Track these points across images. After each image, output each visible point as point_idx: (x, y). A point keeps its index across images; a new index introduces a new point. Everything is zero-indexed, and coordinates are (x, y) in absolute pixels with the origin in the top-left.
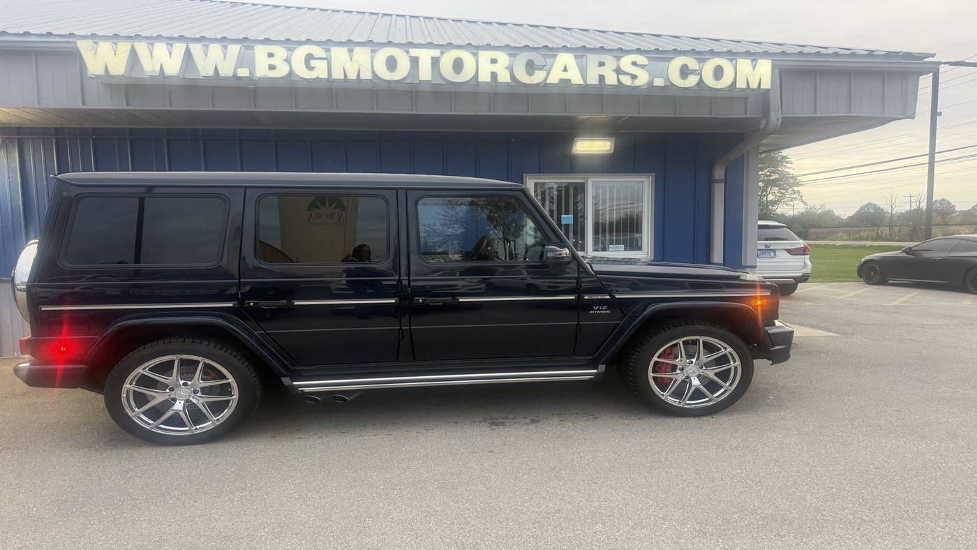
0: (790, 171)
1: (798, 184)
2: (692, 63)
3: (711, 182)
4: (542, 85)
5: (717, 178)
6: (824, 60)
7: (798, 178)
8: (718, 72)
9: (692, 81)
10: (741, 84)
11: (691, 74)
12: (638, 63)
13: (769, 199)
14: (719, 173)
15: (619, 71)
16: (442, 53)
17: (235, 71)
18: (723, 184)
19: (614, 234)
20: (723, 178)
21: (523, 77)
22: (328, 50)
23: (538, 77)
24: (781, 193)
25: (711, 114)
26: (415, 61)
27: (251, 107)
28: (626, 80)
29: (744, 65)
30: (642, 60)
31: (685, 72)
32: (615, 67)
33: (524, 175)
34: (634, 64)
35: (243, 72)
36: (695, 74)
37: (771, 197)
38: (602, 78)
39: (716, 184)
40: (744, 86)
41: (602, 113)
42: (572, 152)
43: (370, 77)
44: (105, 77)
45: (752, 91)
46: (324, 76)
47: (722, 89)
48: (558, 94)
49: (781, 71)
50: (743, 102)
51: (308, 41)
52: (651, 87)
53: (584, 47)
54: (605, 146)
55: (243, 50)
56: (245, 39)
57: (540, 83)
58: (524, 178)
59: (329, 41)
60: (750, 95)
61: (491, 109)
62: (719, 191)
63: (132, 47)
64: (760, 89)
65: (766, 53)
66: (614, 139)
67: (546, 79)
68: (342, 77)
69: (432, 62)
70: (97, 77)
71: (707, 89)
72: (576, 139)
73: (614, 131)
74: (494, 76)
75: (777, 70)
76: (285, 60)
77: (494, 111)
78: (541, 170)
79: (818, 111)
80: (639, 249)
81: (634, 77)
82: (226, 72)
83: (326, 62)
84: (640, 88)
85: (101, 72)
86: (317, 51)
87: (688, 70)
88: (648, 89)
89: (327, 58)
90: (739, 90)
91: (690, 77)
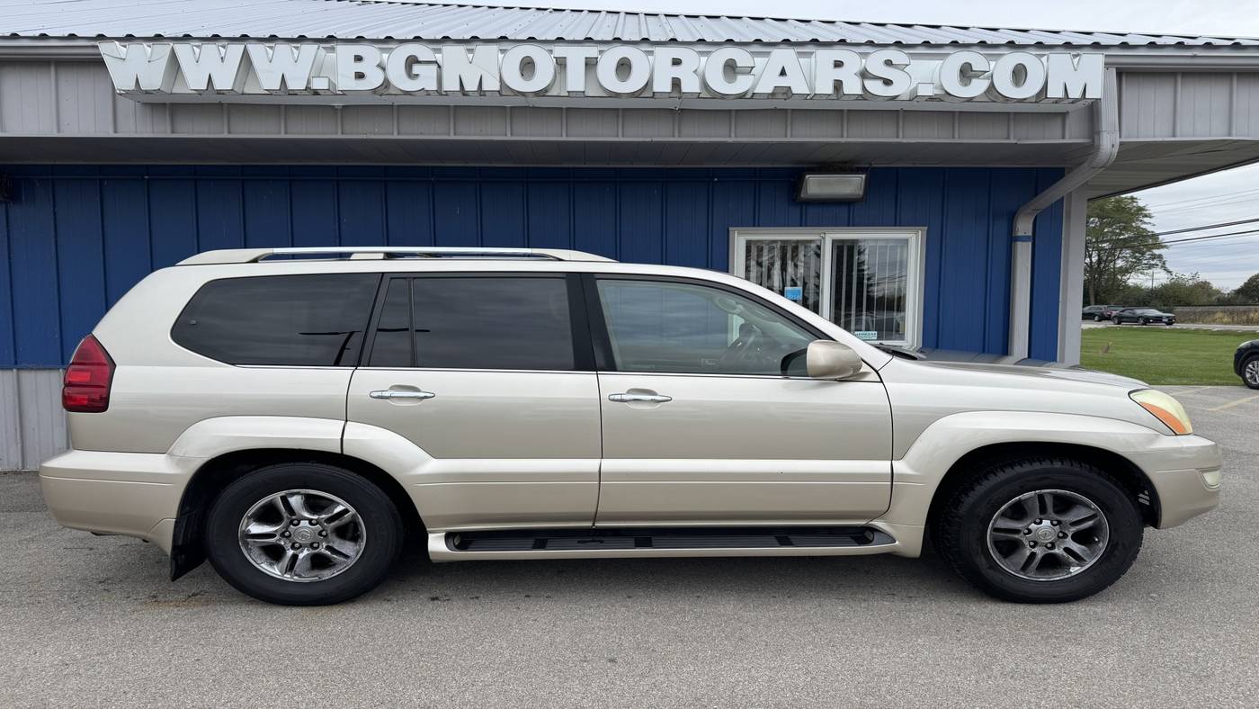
0: (1149, 228)
1: (1160, 246)
2: (977, 60)
3: (1012, 239)
4: (749, 96)
5: (1020, 234)
6: (1190, 54)
7: (1161, 237)
8: (1019, 74)
9: (977, 88)
10: (1055, 92)
11: (978, 77)
12: (893, 63)
13: (1118, 266)
14: (1024, 227)
15: (864, 75)
16: (601, 52)
17: (309, 82)
18: (1030, 244)
19: (864, 313)
20: (1030, 234)
21: (720, 85)
23: (741, 85)
24: (1135, 258)
25: (1008, 139)
27: (336, 134)
28: (875, 88)
29: (1061, 60)
30: (897, 56)
32: (858, 69)
33: (730, 229)
34: (889, 63)
35: (321, 84)
36: (985, 78)
37: (1120, 263)
38: (838, 85)
39: (1019, 244)
40: (1060, 95)
41: (842, 136)
42: (802, 196)
43: (497, 87)
44: (137, 93)
45: (1073, 103)
46: (433, 87)
47: (1025, 99)
48: (775, 110)
49: (1120, 74)
50: (1059, 120)
51: (417, 39)
52: (914, 97)
53: (815, 42)
54: (851, 185)
55: (322, 52)
56: (331, 38)
57: (746, 93)
58: (731, 233)
59: (446, 39)
60: (1070, 108)
61: (676, 132)
62: (1023, 254)
63: (173, 50)
64: (1085, 98)
65: (1096, 46)
66: (864, 176)
67: (754, 86)
68: (458, 88)
69: (586, 64)
70: (127, 94)
71: (1001, 99)
72: (808, 176)
73: (867, 166)
74: (676, 83)
75: (1115, 70)
76: (378, 66)
77: (679, 136)
78: (755, 222)
79: (1178, 134)
80: (901, 337)
81: (888, 82)
82: (297, 84)
83: (435, 67)
84: (898, 99)
85: (131, 86)
86: (422, 52)
87: (972, 71)
88: (910, 100)
89: (436, 62)
90: (1051, 101)
91: (974, 81)
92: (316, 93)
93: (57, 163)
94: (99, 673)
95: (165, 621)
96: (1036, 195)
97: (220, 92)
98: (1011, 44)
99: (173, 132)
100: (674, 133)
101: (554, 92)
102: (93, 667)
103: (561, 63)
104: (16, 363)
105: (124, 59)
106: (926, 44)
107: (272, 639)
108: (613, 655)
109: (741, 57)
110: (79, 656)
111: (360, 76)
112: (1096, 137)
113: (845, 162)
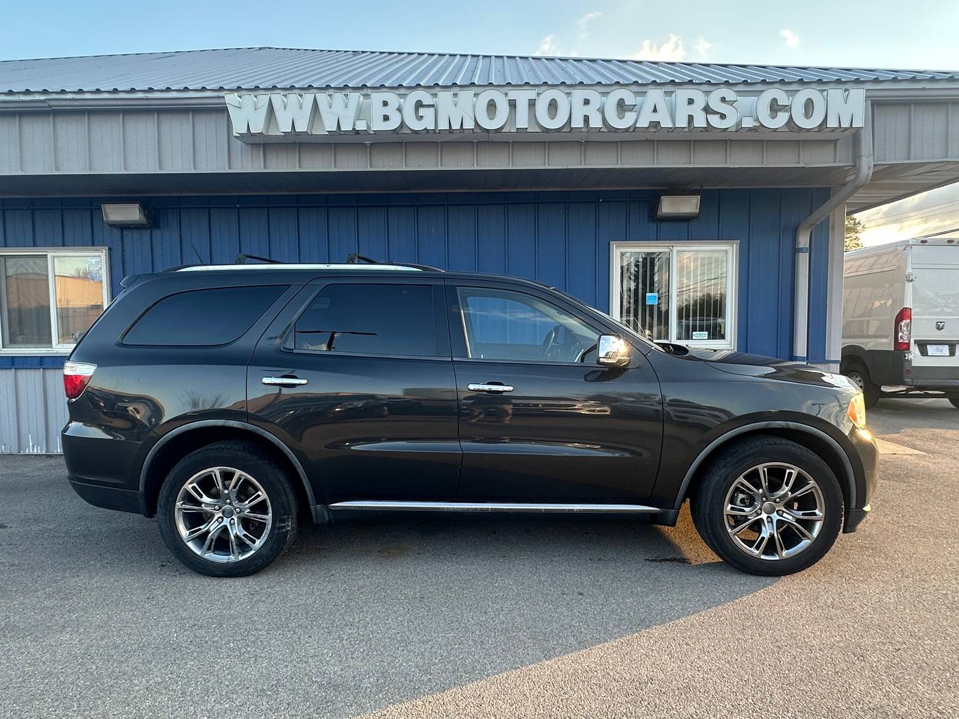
3: (796, 251)
5: (801, 246)
14: (804, 241)
16: (538, 94)
17: (354, 124)
18: (808, 254)
20: (808, 246)
22: (435, 95)
25: (799, 163)
26: (513, 104)
27: (367, 167)
30: (729, 94)
33: (611, 243)
35: (361, 126)
39: (800, 255)
41: (690, 163)
42: (658, 214)
45: (843, 131)
48: (647, 141)
49: (873, 105)
50: (832, 146)
54: (689, 205)
58: (611, 246)
60: (841, 136)
61: (583, 161)
62: (803, 261)
66: (699, 196)
72: (662, 197)
75: (870, 102)
77: (585, 164)
79: (912, 157)
80: (723, 337)
81: (723, 116)
82: (346, 127)
83: (433, 109)
84: (729, 130)
85: (245, 131)
86: (426, 97)
87: (778, 105)
88: (737, 131)
89: (433, 106)
90: (830, 130)
91: (779, 114)
92: (357, 132)
96: (811, 214)
99: (265, 168)
100: (581, 162)
105: (240, 108)
109: (629, 97)
111: (386, 118)
112: (858, 160)
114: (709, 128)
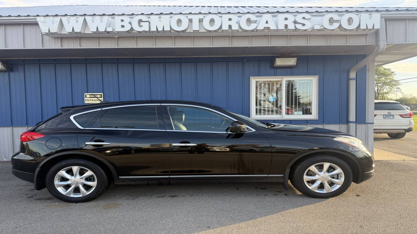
0: (395, 78)
1: (399, 84)
2: (335, 17)
3: (348, 79)
4: (255, 31)
5: (351, 77)
6: (411, 13)
7: (399, 81)
8: (350, 21)
9: (335, 26)
10: (363, 27)
11: (335, 22)
12: (305, 18)
14: (353, 75)
15: (295, 22)
16: (204, 17)
17: (106, 29)
18: (355, 81)
19: (297, 107)
20: (355, 77)
21: (245, 27)
23: (252, 27)
24: (390, 89)
25: (347, 44)
27: (116, 46)
28: (299, 27)
29: (365, 16)
30: (307, 16)
31: (331, 21)
32: (293, 20)
33: (250, 77)
34: (304, 18)
35: (109, 29)
36: (338, 22)
37: (385, 91)
38: (286, 26)
39: (351, 81)
40: (365, 28)
41: (288, 44)
42: (275, 65)
43: (169, 29)
44: (49, 34)
45: (370, 30)
46: (147, 29)
47: (352, 29)
48: (265, 35)
49: (386, 20)
50: (364, 37)
51: (142, 14)
52: (313, 30)
53: (278, 12)
54: (292, 62)
55: (110, 19)
56: (114, 14)
57: (254, 30)
58: (250, 78)
59: (152, 14)
60: (369, 33)
61: (231, 44)
62: (353, 85)
63: (61, 20)
64: (374, 29)
65: (377, 11)
66: (296, 58)
67: (257, 27)
68: (156, 30)
69: (199, 21)
70: (47, 34)
71: (344, 30)
72: (276, 59)
73: (297, 55)
74: (230, 27)
75: (384, 19)
76: (129, 23)
77: (232, 45)
78: (259, 75)
79: (408, 41)
80: (311, 114)
81: (304, 25)
82: (102, 29)
83: (148, 23)
84: (307, 30)
85: (47, 32)
86: (144, 18)
87: (333, 20)
88: (312, 31)
89: (148, 21)
90: (362, 30)
91: (334, 24)
92: (108, 32)
93: (25, 58)
94: (28, 231)
95: (53, 212)
96: (357, 64)
97: (76, 33)
98: (347, 11)
99: (62, 47)
101: (188, 31)
102: (26, 228)
103: (191, 21)
104: (12, 125)
105: (45, 23)
106: (317, 12)
107: (89, 219)
108: (209, 225)
109: (253, 17)
110: (22, 225)
111: (123, 26)
112: (378, 43)
113: (290, 54)
114: (296, 29)
